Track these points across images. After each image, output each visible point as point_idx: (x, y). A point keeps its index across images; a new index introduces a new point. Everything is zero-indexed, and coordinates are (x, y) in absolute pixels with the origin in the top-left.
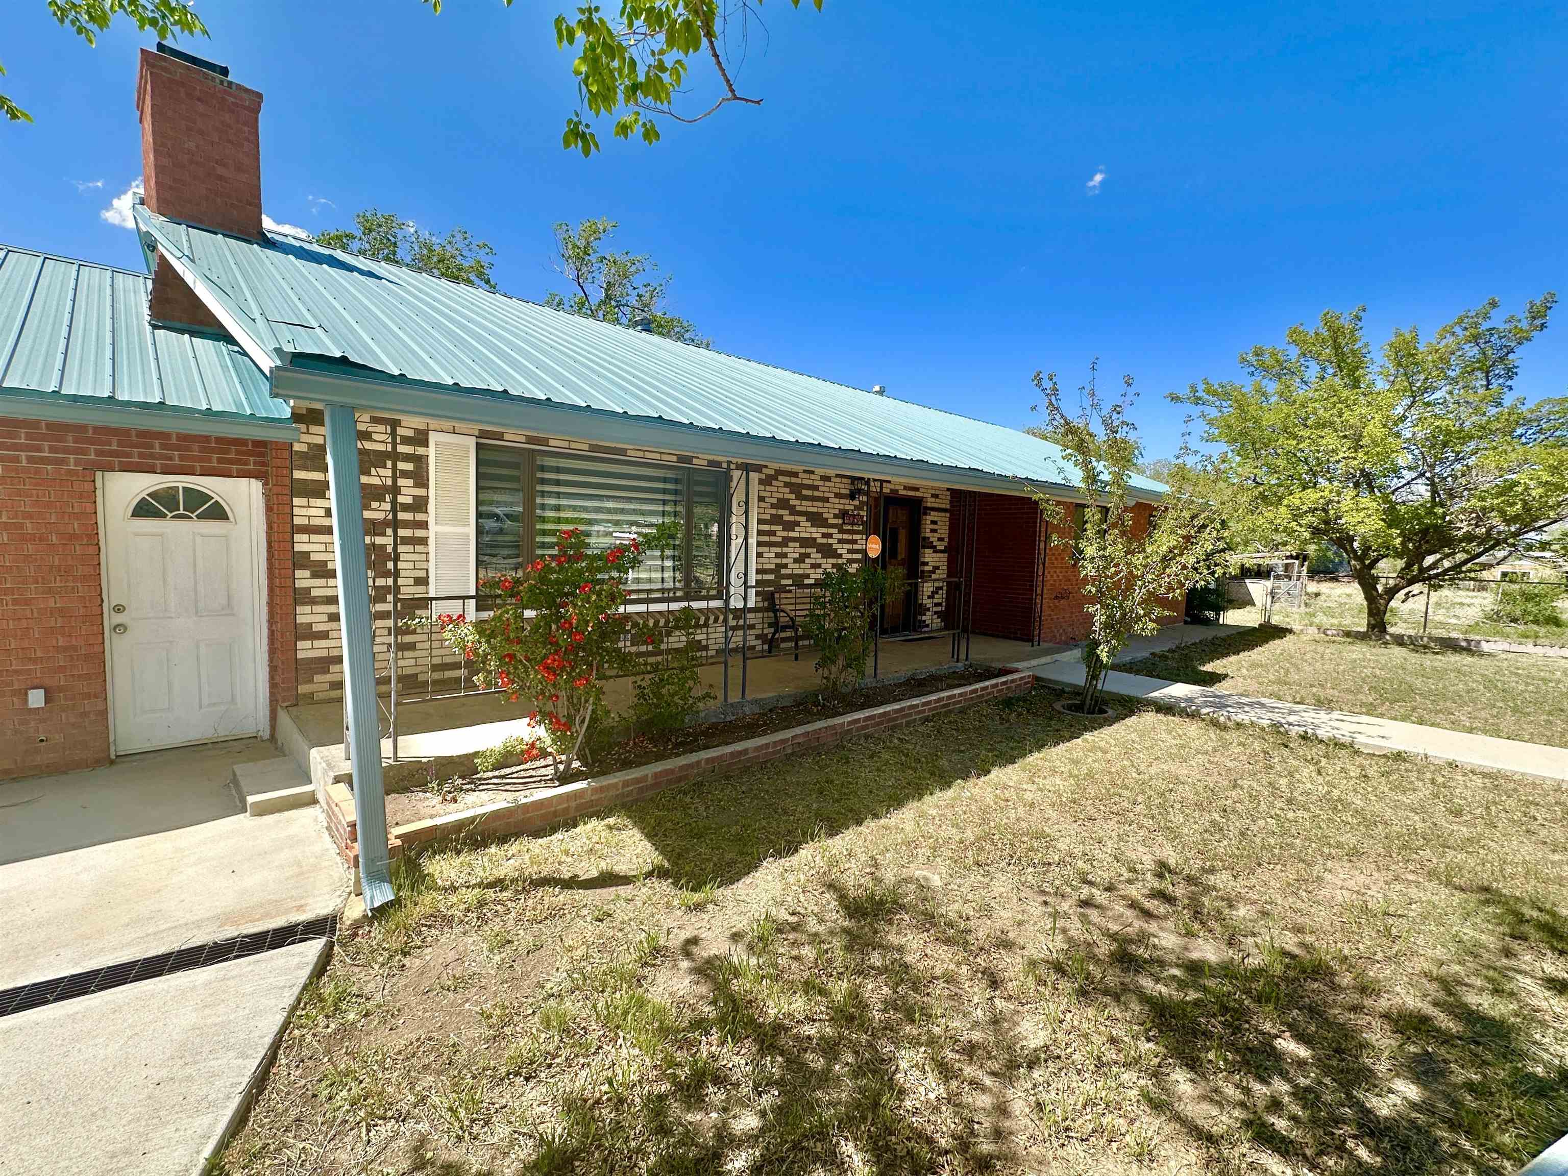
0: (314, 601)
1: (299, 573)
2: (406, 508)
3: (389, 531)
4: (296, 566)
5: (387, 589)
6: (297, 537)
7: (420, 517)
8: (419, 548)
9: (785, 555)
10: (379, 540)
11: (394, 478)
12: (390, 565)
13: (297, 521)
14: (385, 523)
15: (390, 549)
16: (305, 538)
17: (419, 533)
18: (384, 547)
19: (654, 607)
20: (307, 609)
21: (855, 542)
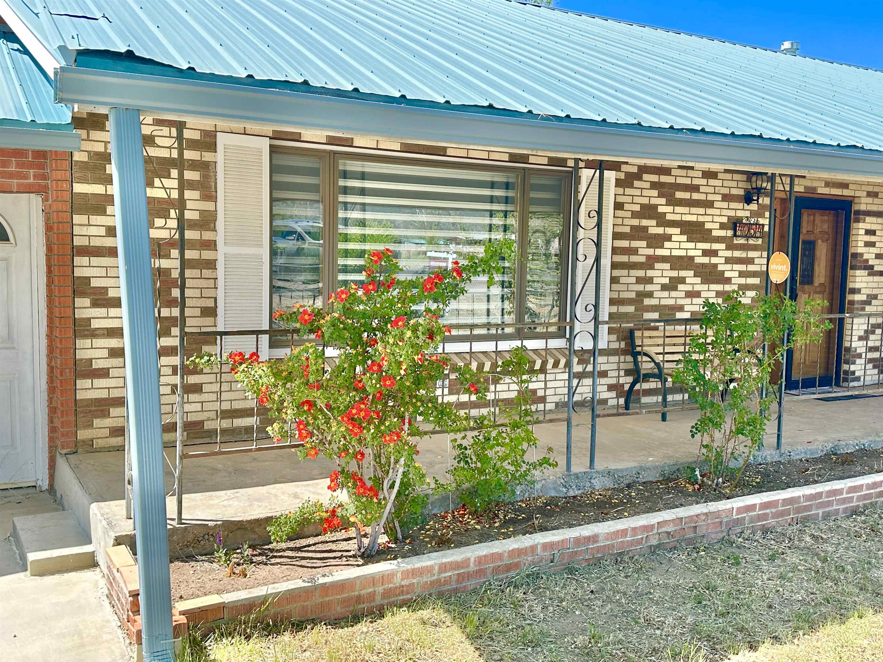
0: (94, 334)
1: (80, 302)
2: (194, 225)
3: (175, 253)
4: (75, 293)
5: (172, 321)
6: (78, 260)
7: (207, 235)
8: (206, 273)
9: (650, 281)
10: (165, 263)
11: (181, 190)
12: (176, 293)
13: (77, 242)
14: (171, 243)
15: (175, 274)
16: (85, 261)
17: (207, 255)
18: (168, 271)
19: (478, 347)
20: (87, 342)
21: (750, 261)
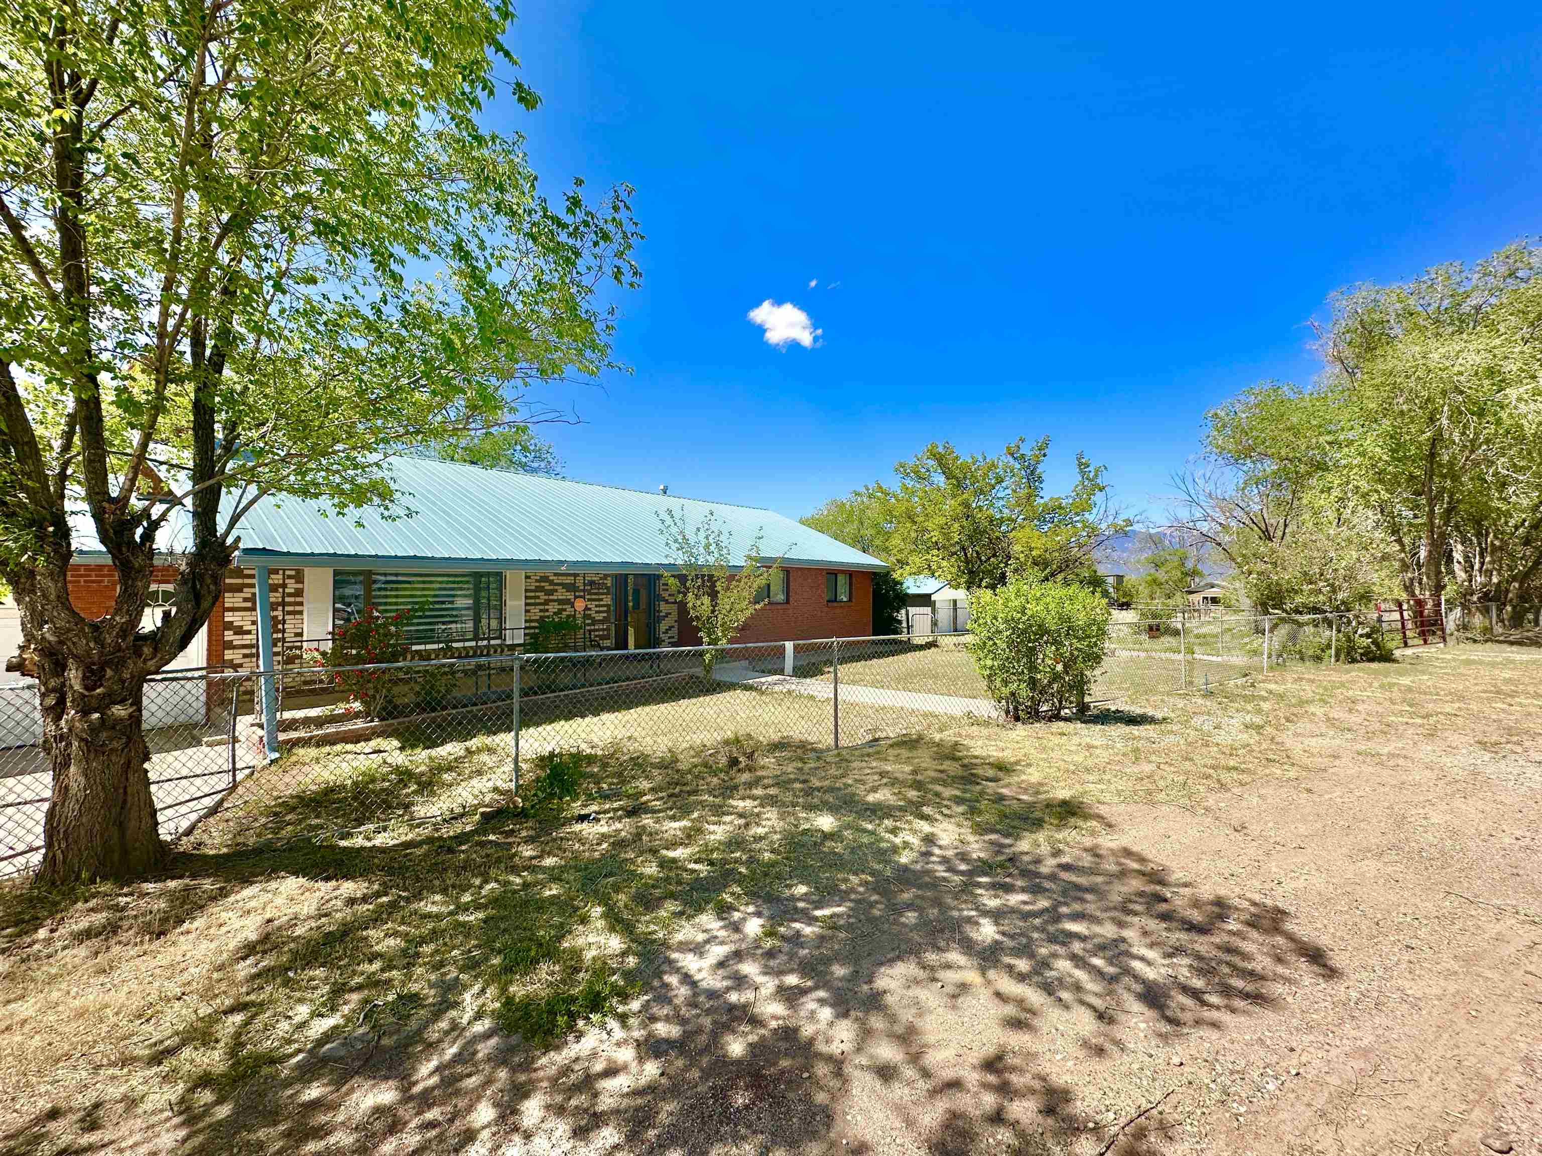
0: (235, 647)
1: (226, 633)
2: (290, 595)
3: (280, 608)
4: (225, 629)
5: (278, 640)
6: (226, 614)
7: (298, 599)
8: (297, 616)
9: (547, 610)
10: (275, 613)
11: (284, 580)
12: (280, 626)
13: (227, 605)
14: (278, 604)
15: (280, 618)
16: (231, 614)
17: (298, 608)
18: (277, 617)
19: (467, 644)
20: (231, 652)
21: (601, 600)
